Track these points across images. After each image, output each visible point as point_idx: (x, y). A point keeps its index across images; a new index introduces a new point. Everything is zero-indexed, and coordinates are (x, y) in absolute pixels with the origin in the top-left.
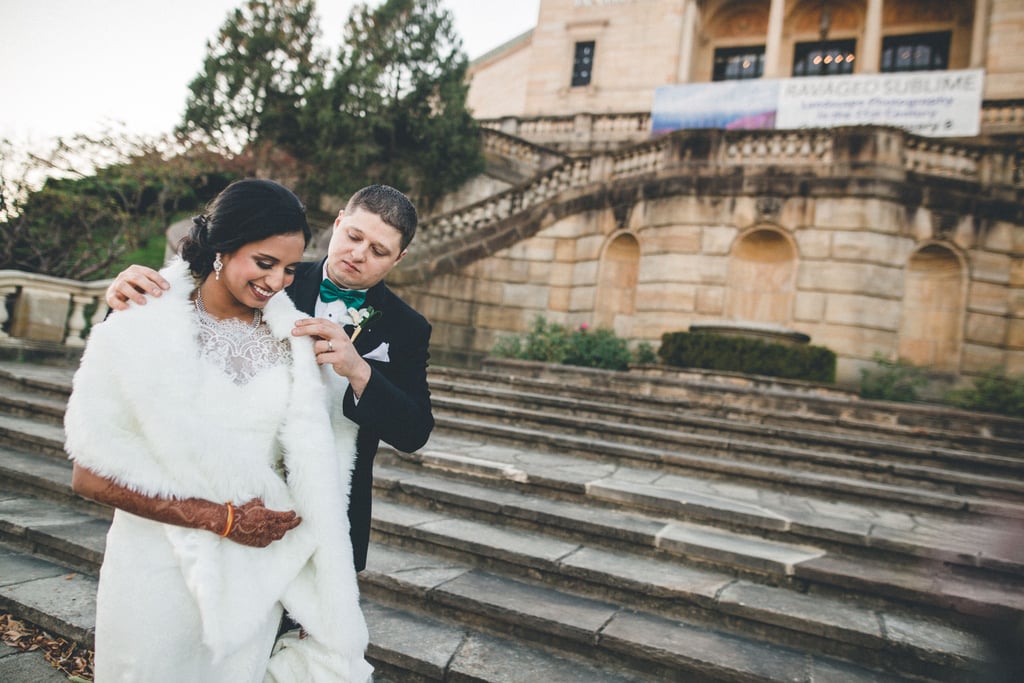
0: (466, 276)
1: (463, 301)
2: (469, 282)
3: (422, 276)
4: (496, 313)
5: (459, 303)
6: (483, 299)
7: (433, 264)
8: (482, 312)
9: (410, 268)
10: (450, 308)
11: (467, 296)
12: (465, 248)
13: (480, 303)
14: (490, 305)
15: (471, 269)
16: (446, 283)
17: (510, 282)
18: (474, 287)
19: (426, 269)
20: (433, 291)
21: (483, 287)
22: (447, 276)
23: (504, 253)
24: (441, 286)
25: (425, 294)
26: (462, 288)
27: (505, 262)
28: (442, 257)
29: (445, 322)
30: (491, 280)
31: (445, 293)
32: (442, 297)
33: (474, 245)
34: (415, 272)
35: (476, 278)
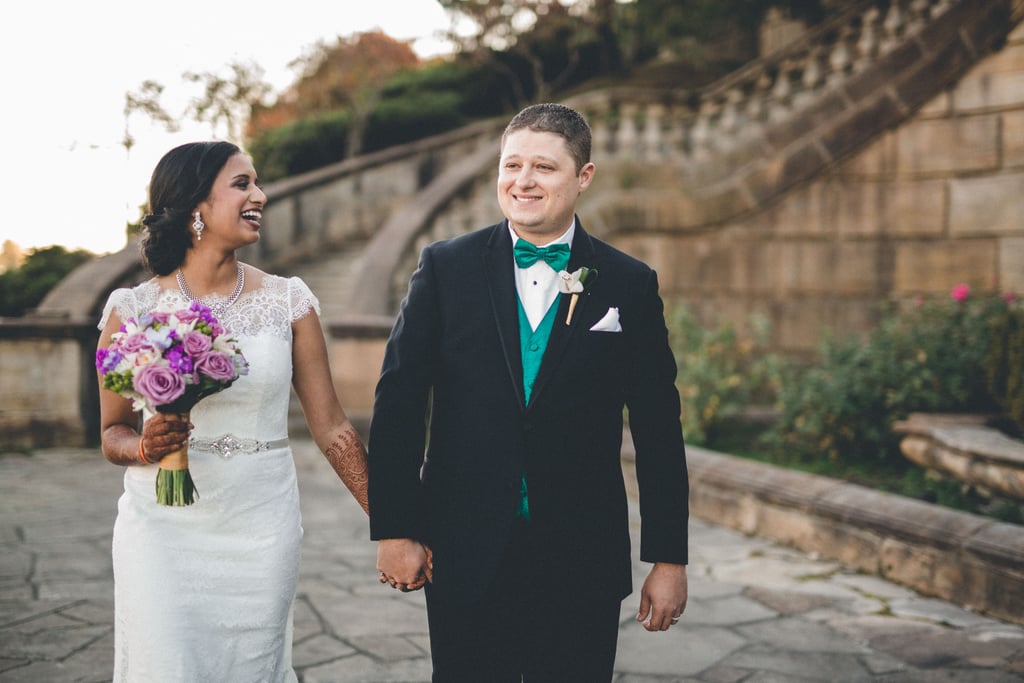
0: (862, 179)
1: (860, 239)
2: (870, 192)
3: (749, 200)
4: (938, 258)
5: (850, 248)
6: (904, 227)
7: (773, 168)
8: (905, 260)
9: (719, 188)
10: (831, 260)
11: (869, 226)
12: (852, 109)
13: (903, 239)
14: (925, 239)
15: (870, 161)
16: (815, 204)
17: (964, 175)
18: (881, 203)
19: (756, 183)
20: (787, 226)
21: (903, 198)
22: (816, 188)
23: (940, 104)
24: (802, 214)
25: (769, 237)
26: (855, 210)
27: (947, 126)
28: (797, 146)
29: (826, 295)
30: (920, 178)
31: (815, 227)
32: (813, 239)
33: (868, 102)
34: (732, 194)
35: (885, 180)
